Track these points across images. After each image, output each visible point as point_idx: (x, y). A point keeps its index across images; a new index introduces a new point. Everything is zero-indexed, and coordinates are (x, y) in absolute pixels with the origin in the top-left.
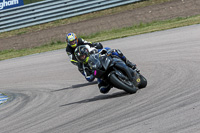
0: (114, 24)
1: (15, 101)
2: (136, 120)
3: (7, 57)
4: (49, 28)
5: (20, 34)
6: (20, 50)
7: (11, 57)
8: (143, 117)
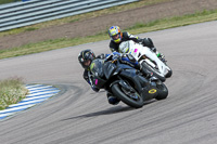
0: (175, 11)
1: (66, 94)
2: (197, 116)
3: (58, 47)
4: (104, 15)
5: (72, 22)
6: (72, 39)
7: (63, 46)
8: (206, 113)
